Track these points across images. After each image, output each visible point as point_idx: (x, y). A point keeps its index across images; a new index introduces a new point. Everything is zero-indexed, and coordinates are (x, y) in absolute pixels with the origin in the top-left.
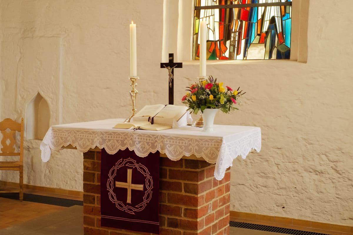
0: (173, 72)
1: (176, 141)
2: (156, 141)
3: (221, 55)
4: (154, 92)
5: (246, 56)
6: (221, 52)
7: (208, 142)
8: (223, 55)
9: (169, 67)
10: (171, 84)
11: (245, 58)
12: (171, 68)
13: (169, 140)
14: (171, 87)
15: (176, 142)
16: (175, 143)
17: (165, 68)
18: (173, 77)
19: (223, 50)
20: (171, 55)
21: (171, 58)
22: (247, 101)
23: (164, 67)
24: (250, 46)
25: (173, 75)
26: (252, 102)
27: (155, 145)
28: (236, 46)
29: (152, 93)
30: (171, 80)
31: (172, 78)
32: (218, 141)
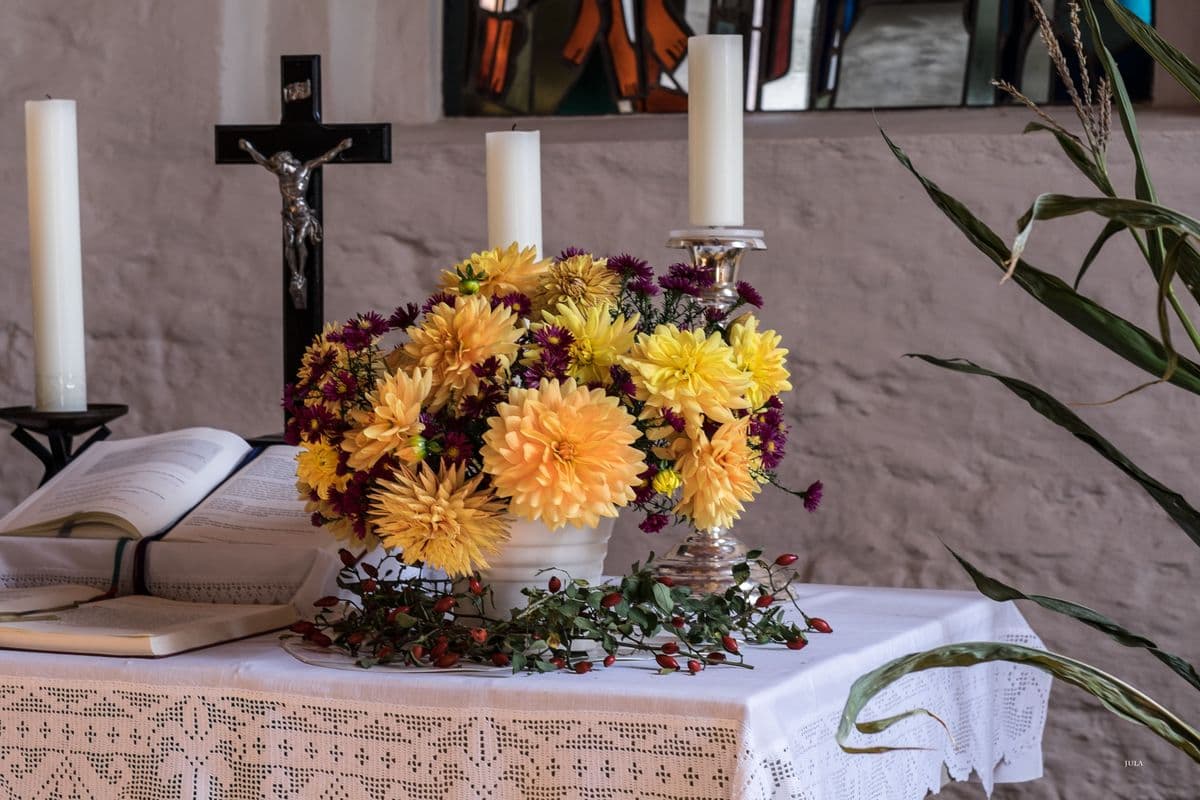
0: (314, 194)
1: (340, 740)
2: (170, 744)
3: (652, 81)
4: (169, 335)
5: (831, 84)
6: (650, 62)
7: (609, 746)
8: (666, 81)
9: (287, 156)
10: (299, 283)
11: (823, 102)
12: (303, 164)
13: (280, 735)
14: (300, 303)
15: (336, 753)
16: (324, 760)
17: (254, 162)
18: (319, 234)
19: (660, 49)
20: (299, 69)
21: (300, 91)
22: (852, 390)
23: (245, 158)
24: (855, 18)
25: (319, 217)
26: (889, 391)
27: (165, 773)
28: (758, 21)
29: (156, 346)
30: (304, 252)
31: (307, 239)
32: (695, 741)
